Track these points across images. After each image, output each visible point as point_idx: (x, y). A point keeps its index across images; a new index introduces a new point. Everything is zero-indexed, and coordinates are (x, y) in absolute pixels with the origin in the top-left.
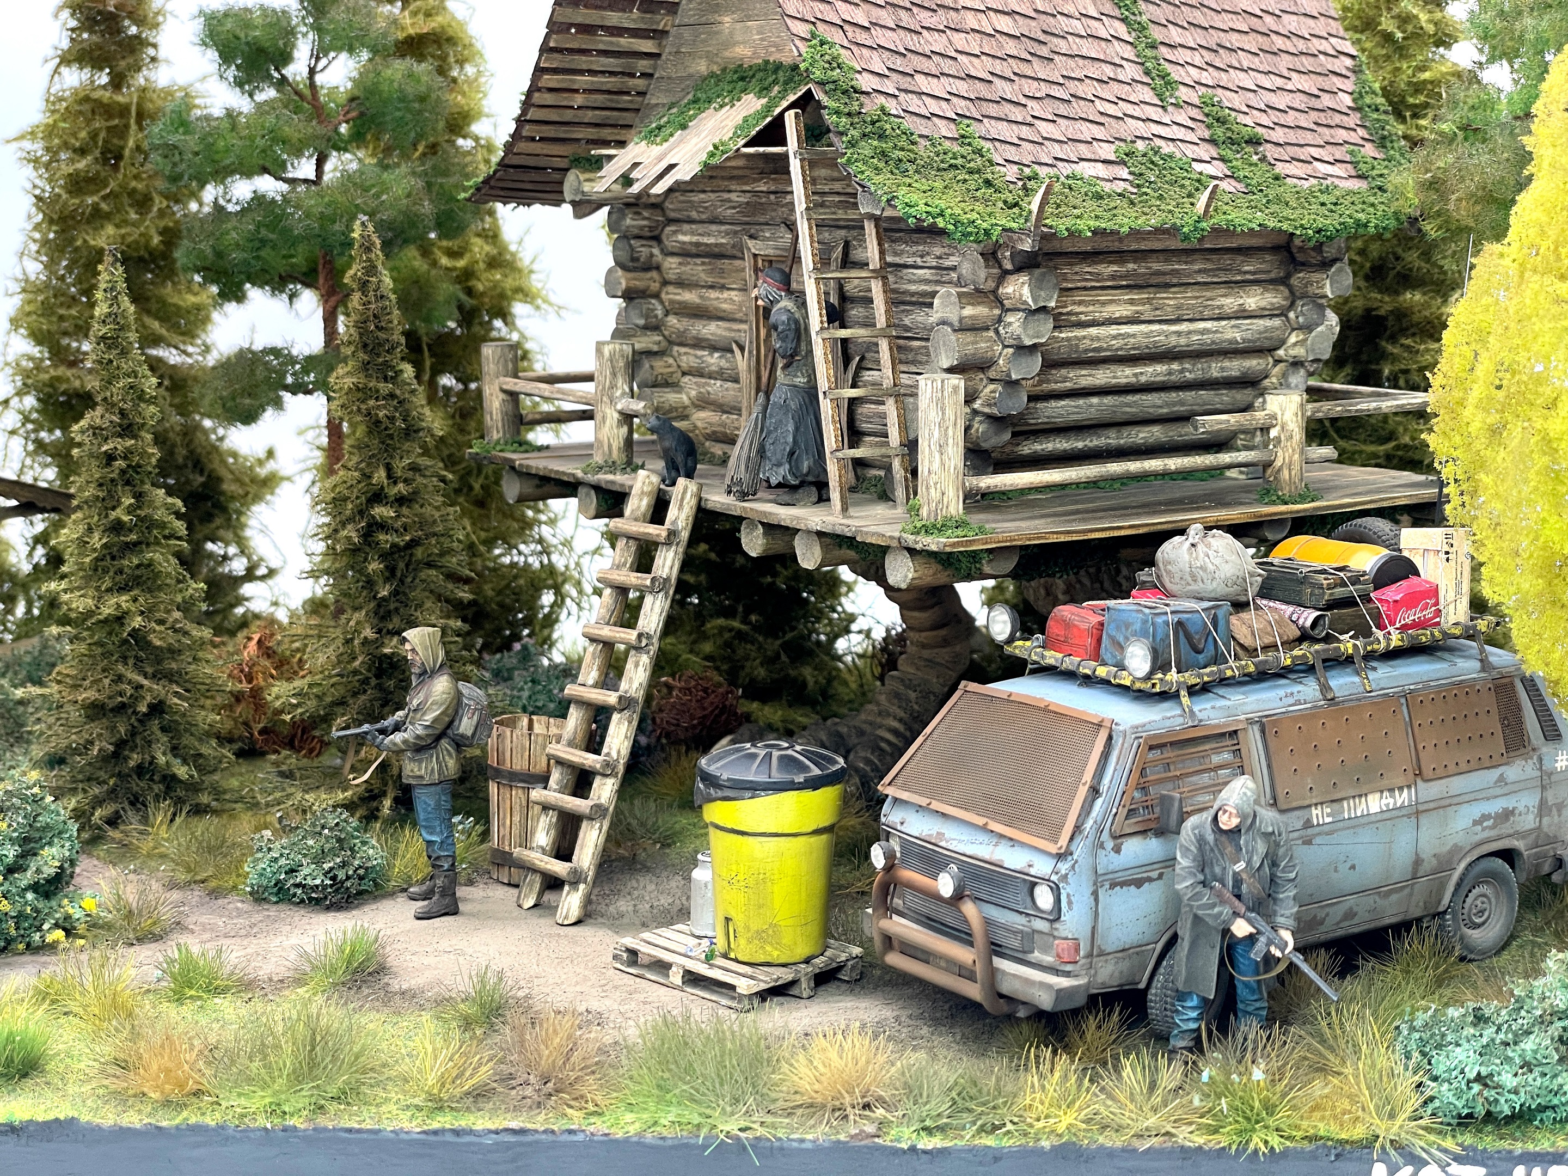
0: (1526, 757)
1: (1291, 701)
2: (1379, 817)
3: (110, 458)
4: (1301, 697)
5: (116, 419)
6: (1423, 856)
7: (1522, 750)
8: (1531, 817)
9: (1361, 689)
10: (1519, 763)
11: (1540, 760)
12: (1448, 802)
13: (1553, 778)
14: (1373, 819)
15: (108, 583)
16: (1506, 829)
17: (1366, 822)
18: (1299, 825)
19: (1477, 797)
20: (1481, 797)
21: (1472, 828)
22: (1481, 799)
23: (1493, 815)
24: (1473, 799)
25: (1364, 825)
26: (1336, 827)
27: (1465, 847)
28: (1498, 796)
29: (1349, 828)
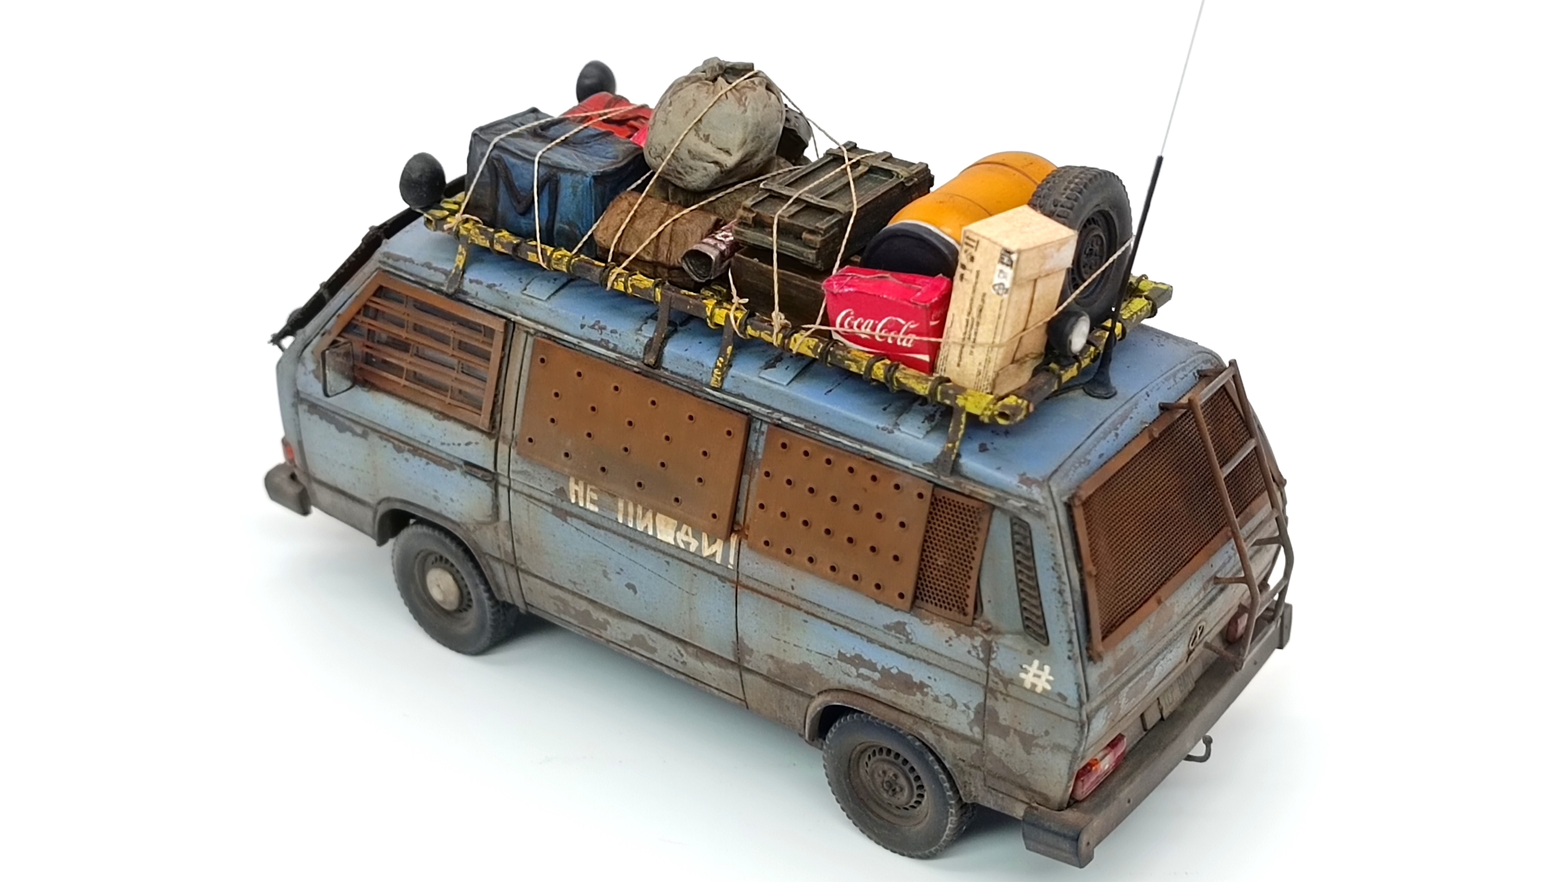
1: (595, 335)
2: (671, 551)
6: (749, 643)
7: (957, 616)
8: (962, 718)
10: (941, 628)
11: (988, 649)
12: (793, 601)
13: (1014, 691)
14: (663, 547)
17: (654, 546)
18: (550, 488)
19: (851, 627)
20: (858, 630)
21: (839, 662)
22: (858, 633)
23: (879, 668)
24: (843, 624)
25: (648, 547)
26: (606, 524)
27: (828, 680)
28: (891, 649)
29: (625, 537)
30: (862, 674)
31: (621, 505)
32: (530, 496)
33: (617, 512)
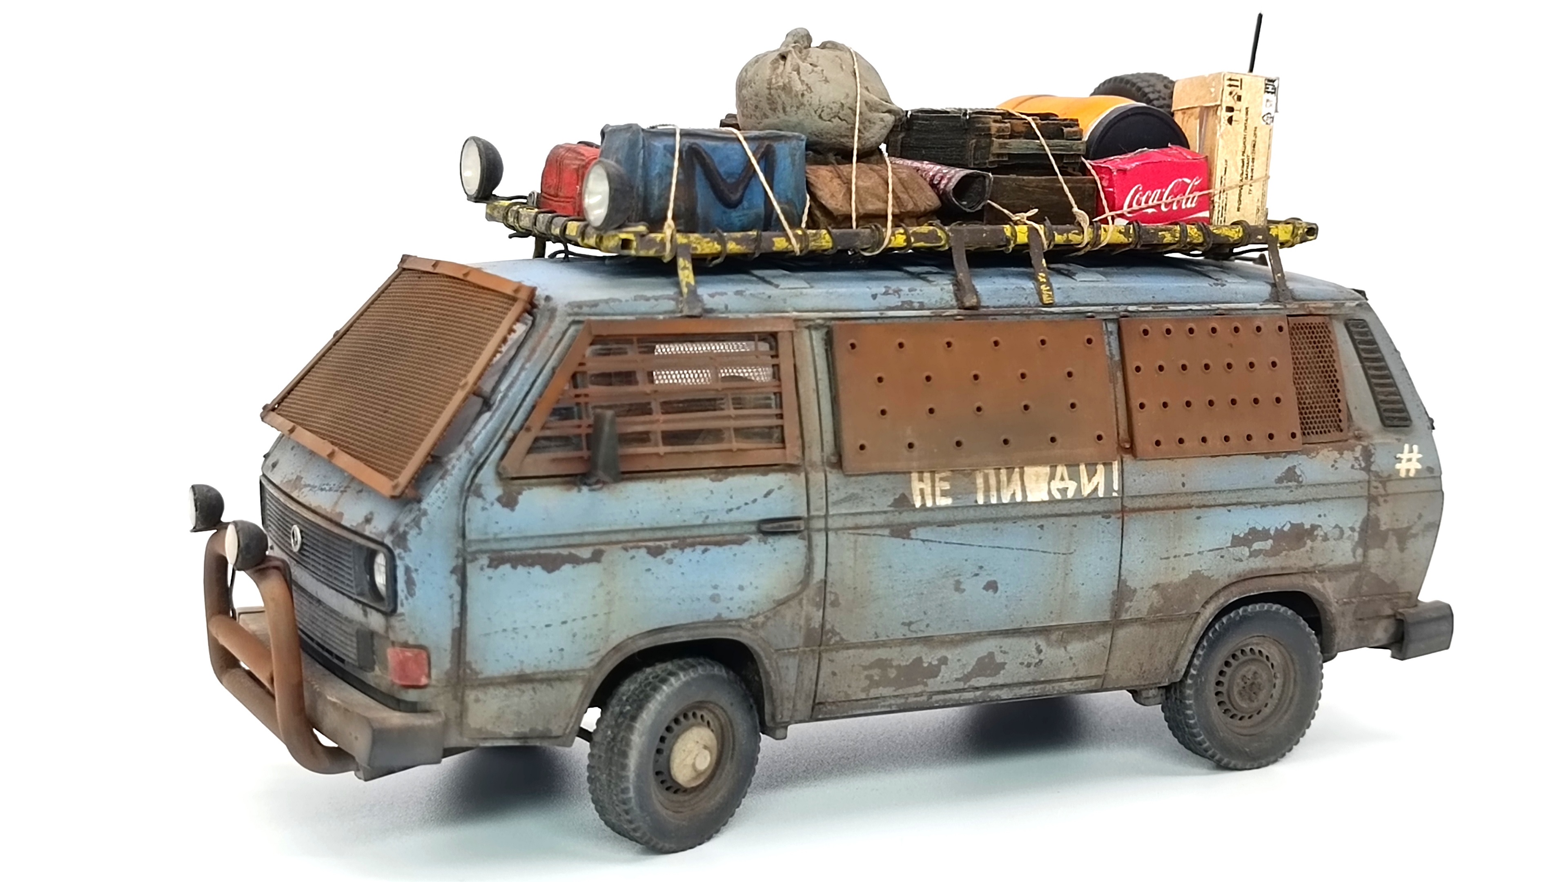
0: (1341, 446)
1: (894, 301)
2: (1045, 510)
4: (916, 300)
6: (1132, 583)
7: (1335, 435)
8: (1346, 546)
9: (1034, 300)
10: (1327, 455)
11: (1368, 454)
12: (1183, 501)
13: (1392, 487)
14: (1036, 510)
16: (1296, 558)
17: (1021, 515)
18: (885, 502)
19: (1244, 500)
20: (1250, 500)
21: (1231, 549)
22: (1251, 504)
23: (1272, 532)
24: (1234, 501)
25: (1015, 519)
26: (959, 515)
27: (1217, 580)
28: (1283, 503)
29: (985, 520)
30: (1255, 550)
31: (980, 481)
32: (857, 527)
33: (976, 493)
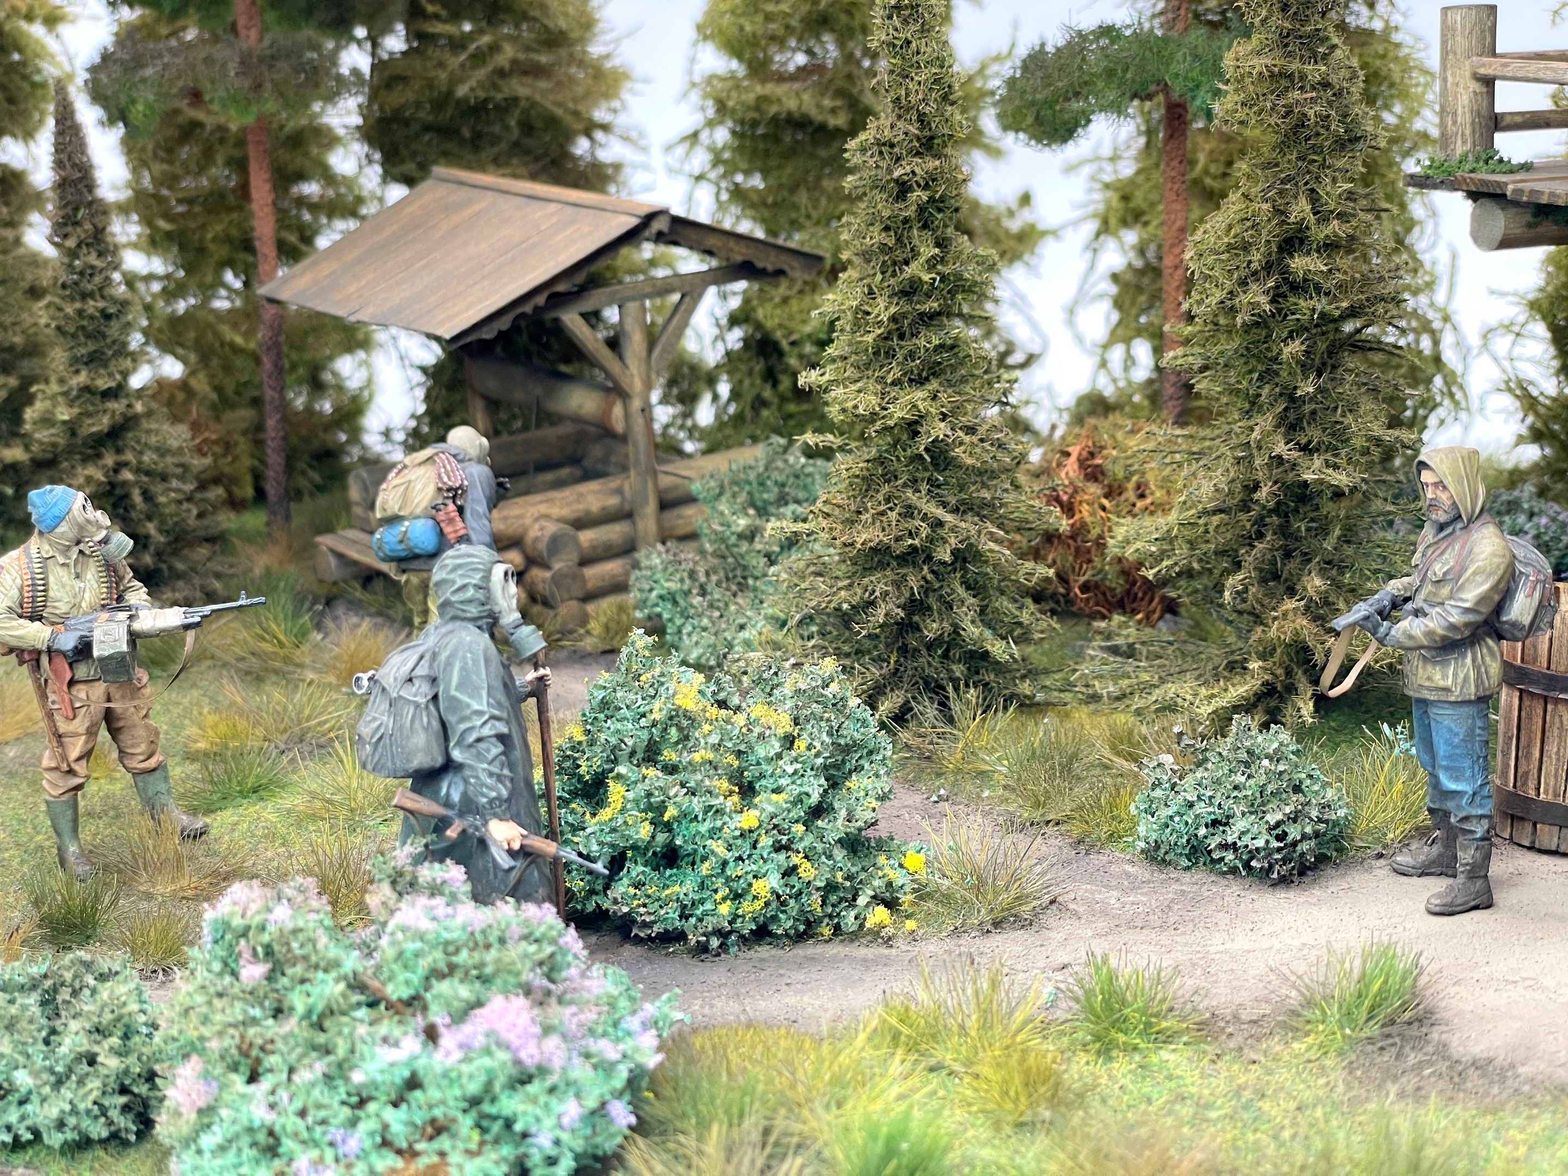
3: (903, 189)
5: (913, 129)
15: (895, 373)
